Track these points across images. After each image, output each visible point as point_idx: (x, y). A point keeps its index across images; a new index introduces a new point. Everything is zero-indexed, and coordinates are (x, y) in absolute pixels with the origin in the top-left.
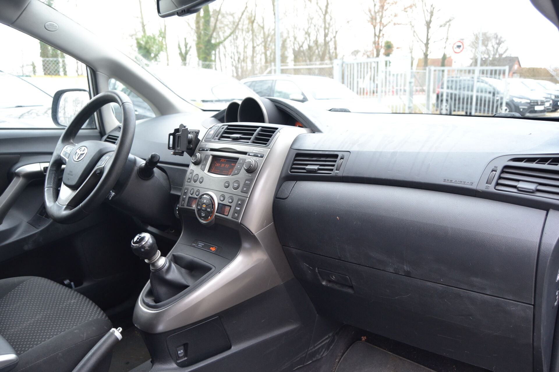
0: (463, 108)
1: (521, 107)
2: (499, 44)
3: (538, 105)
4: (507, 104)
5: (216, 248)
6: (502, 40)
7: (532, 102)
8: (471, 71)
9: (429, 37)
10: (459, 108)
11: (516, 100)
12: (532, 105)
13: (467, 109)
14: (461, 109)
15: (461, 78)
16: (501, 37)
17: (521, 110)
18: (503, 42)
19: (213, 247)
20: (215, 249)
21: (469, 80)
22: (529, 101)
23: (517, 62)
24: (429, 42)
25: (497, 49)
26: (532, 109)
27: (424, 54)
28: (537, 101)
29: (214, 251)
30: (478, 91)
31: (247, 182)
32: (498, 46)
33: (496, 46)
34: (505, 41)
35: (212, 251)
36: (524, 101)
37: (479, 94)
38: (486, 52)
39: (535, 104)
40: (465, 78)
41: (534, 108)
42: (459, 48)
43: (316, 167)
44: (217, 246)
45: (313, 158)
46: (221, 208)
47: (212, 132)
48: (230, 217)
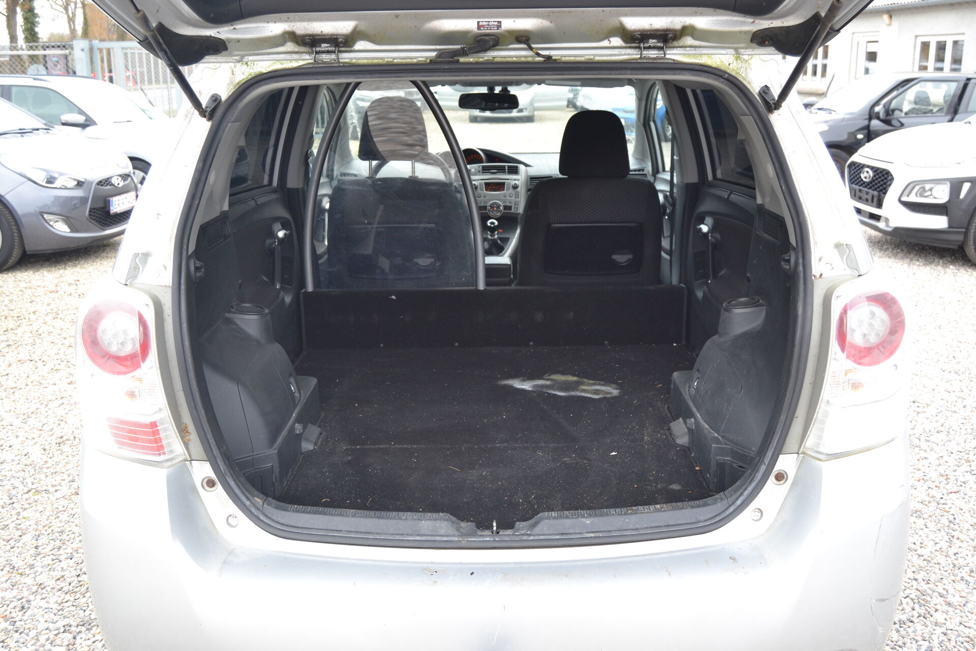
31: (517, 193)
45: (539, 179)
46: (506, 207)
47: (473, 170)
48: (513, 211)
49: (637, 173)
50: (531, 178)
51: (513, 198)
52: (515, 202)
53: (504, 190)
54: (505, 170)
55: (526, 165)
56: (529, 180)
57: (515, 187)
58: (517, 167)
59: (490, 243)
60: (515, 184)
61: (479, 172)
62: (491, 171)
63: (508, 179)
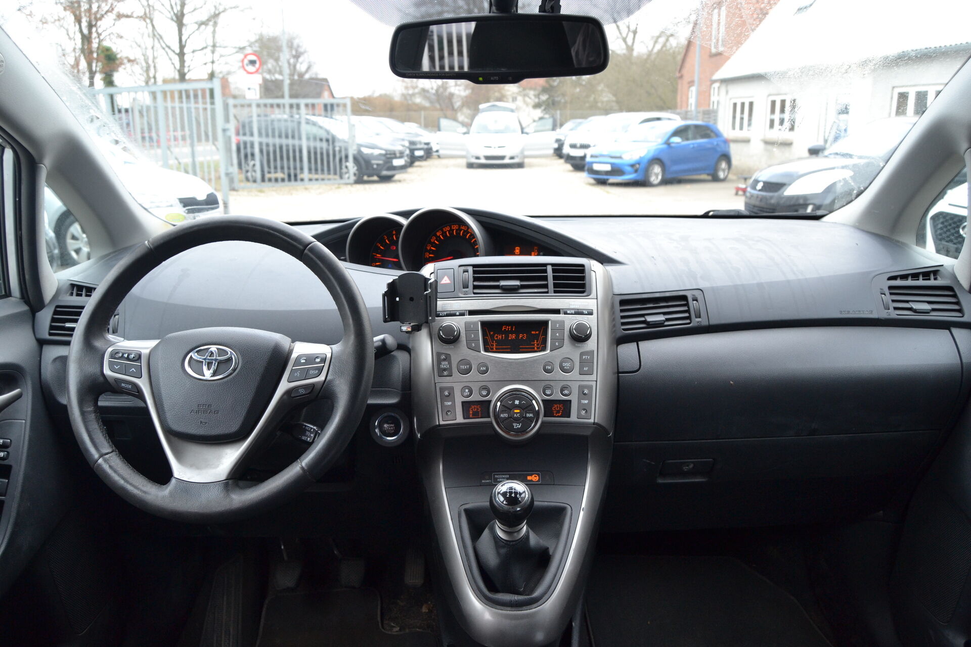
0: (282, 168)
1: (374, 162)
2: (297, 57)
3: (396, 157)
4: (356, 159)
5: (538, 475)
6: (301, 50)
7: (388, 152)
8: (295, 106)
9: (183, 43)
10: (276, 168)
11: (366, 151)
12: (388, 158)
13: (289, 168)
14: (279, 169)
15: (273, 116)
16: (298, 46)
17: (375, 166)
18: (302, 54)
19: (531, 475)
20: (538, 478)
21: (286, 121)
22: (383, 152)
23: (326, 88)
24: (186, 50)
25: (295, 66)
26: (389, 165)
27: (179, 71)
28: (394, 151)
29: (538, 481)
30: (308, 139)
31: (584, 357)
32: (296, 60)
33: (292, 61)
34: (305, 52)
35: (533, 481)
36: (376, 152)
37: (312, 144)
38: (278, 69)
39: (393, 156)
40: (279, 116)
41: (392, 162)
42: (254, 66)
43: (661, 318)
44: (539, 471)
45: (646, 305)
46: (549, 405)
47: (446, 280)
48: (574, 418)
49: (910, 282)
50: (623, 303)
51: (575, 374)
52: (581, 388)
53: (544, 349)
54: (546, 278)
55: (604, 259)
56: (618, 307)
57: (580, 337)
58: (581, 269)
59: (503, 551)
60: (581, 327)
61: (466, 286)
62: (503, 283)
63: (557, 311)
